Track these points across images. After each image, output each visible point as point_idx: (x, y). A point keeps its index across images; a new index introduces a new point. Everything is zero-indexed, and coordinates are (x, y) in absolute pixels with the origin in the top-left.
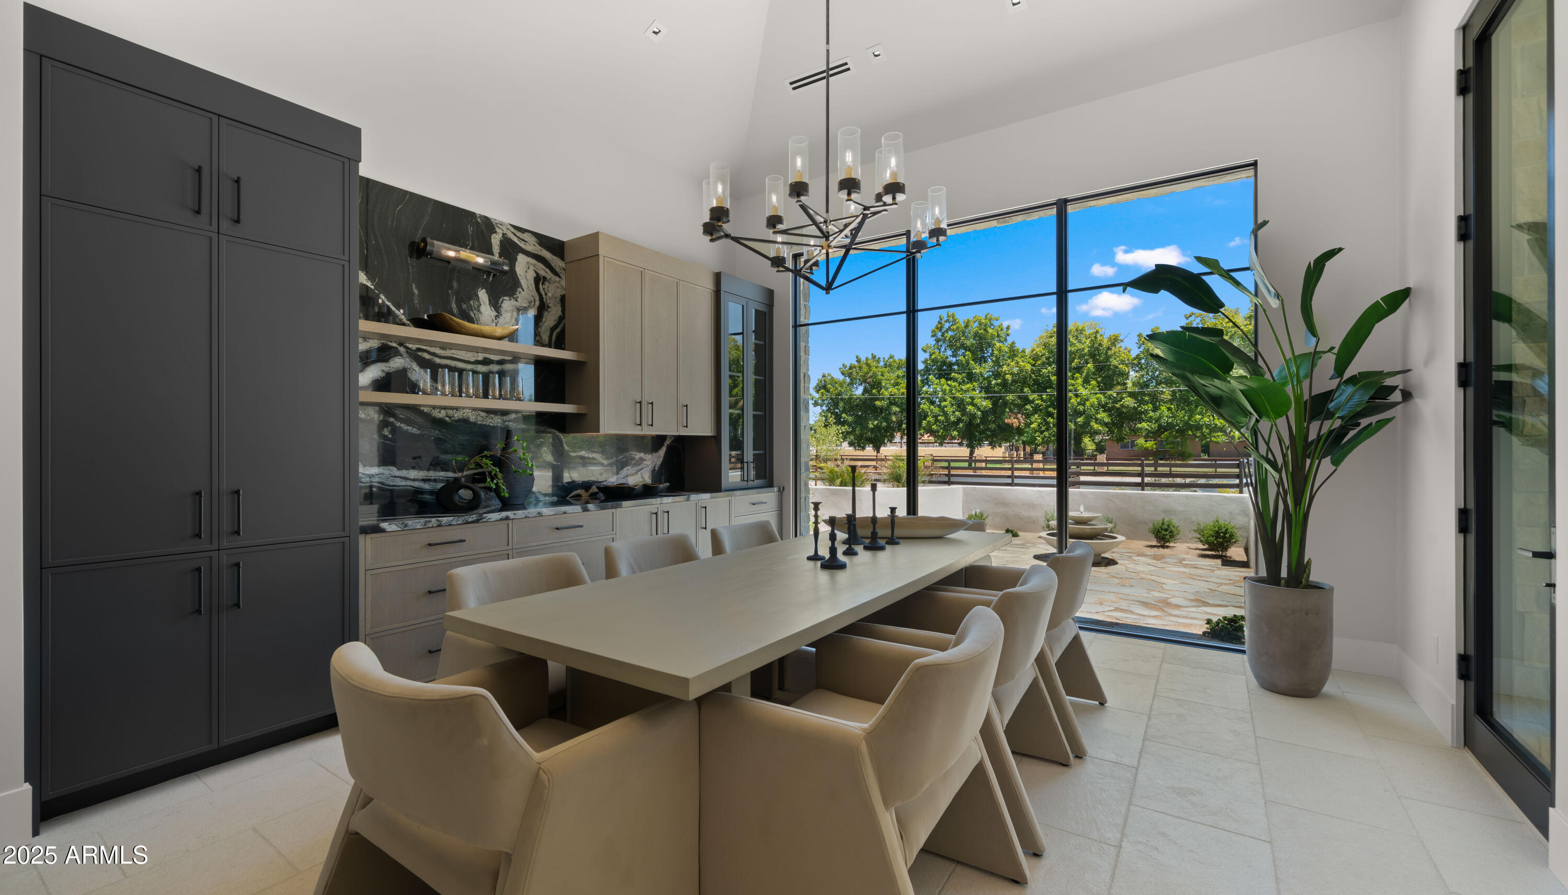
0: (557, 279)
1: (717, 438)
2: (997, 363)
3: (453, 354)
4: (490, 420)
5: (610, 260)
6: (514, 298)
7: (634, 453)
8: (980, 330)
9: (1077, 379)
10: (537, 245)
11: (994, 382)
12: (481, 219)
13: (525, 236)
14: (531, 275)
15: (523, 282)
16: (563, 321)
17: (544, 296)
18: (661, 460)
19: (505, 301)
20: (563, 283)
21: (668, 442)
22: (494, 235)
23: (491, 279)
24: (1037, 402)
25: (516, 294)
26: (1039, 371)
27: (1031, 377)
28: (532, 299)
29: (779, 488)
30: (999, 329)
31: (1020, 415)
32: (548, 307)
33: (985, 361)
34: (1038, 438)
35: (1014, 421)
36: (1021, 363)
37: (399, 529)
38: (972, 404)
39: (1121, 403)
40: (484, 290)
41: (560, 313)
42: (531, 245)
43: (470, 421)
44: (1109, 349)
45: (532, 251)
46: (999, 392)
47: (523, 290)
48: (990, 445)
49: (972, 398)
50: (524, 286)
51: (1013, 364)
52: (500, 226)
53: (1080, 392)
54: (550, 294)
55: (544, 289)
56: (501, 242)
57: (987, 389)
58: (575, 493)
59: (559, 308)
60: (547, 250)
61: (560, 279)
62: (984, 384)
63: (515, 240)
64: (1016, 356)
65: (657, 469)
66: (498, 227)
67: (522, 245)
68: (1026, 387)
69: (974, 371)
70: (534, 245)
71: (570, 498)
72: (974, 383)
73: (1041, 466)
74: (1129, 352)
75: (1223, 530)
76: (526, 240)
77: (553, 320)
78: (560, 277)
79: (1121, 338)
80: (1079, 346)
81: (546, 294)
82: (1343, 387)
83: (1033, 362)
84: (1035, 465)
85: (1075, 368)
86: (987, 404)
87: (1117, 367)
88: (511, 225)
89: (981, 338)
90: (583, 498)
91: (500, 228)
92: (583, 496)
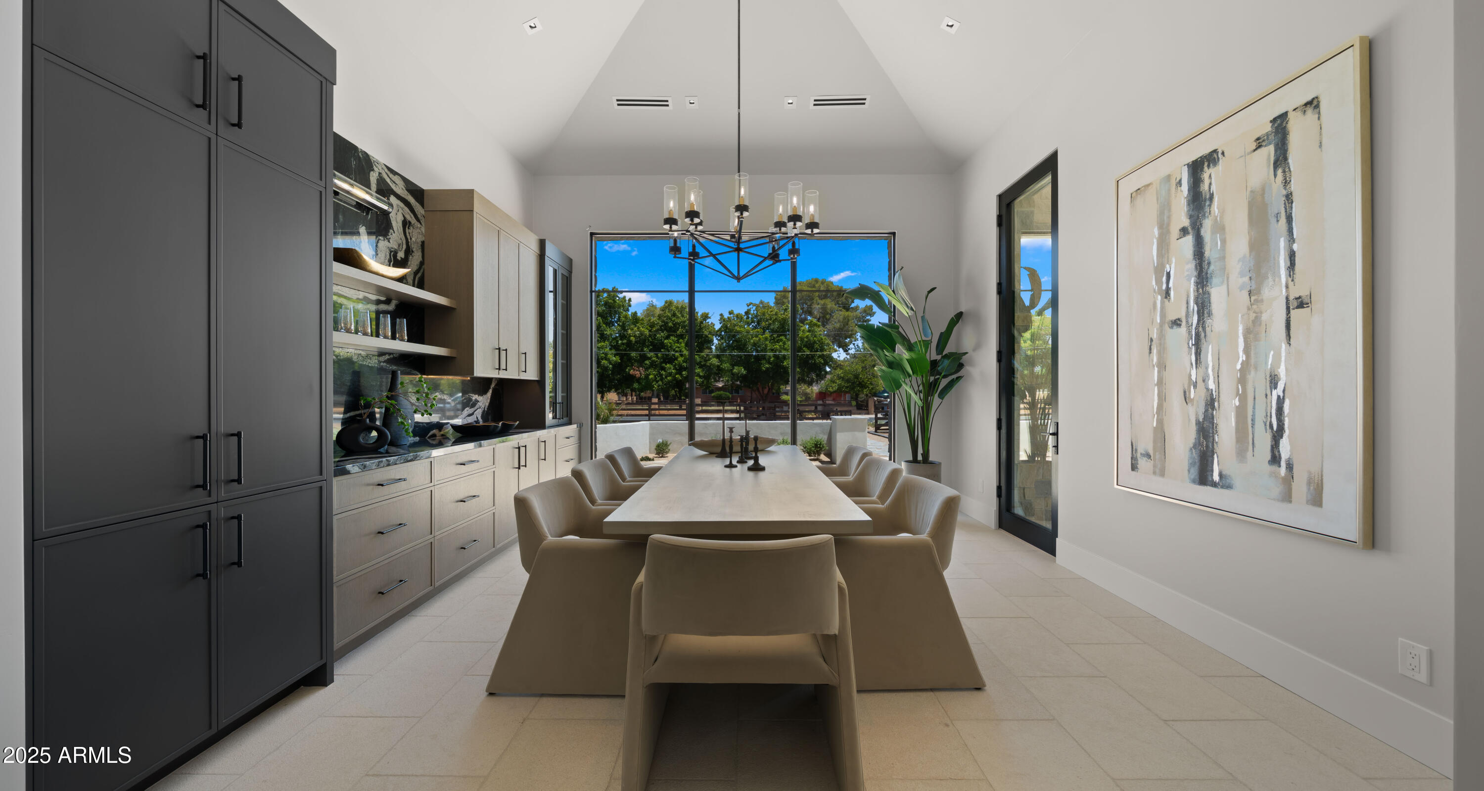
0: (419, 225)
1: (541, 382)
2: (623, 327)
3: (338, 290)
4: (369, 360)
5: (481, 217)
6: (387, 239)
7: (471, 395)
8: (610, 300)
9: (681, 343)
10: (404, 189)
11: (620, 342)
12: (362, 155)
13: (396, 178)
14: (400, 218)
15: (394, 224)
16: (423, 267)
17: (409, 241)
18: (489, 401)
19: (380, 241)
20: (423, 230)
21: (493, 386)
22: (372, 172)
23: (369, 216)
24: (654, 359)
25: (389, 235)
26: (655, 335)
27: (648, 340)
28: (400, 242)
29: (580, 425)
30: (623, 301)
31: (641, 368)
32: (413, 251)
33: (613, 325)
34: (655, 386)
35: (637, 372)
36: (641, 328)
37: (360, 470)
38: (606, 359)
39: (710, 362)
40: (364, 228)
41: (421, 259)
42: (400, 188)
43: (353, 361)
44: (702, 322)
45: (401, 195)
46: (625, 350)
47: (394, 232)
48: (615, 392)
49: (606, 354)
50: (395, 229)
51: (636, 328)
52: (376, 164)
53: (684, 353)
54: (413, 239)
55: (409, 233)
56: (378, 180)
57: (615, 347)
58: (431, 433)
59: (420, 254)
60: (412, 196)
61: (421, 226)
62: (614, 343)
63: (388, 180)
64: (637, 323)
65: (486, 410)
66: (375, 165)
67: (393, 186)
68: (646, 347)
69: (605, 333)
70: (402, 189)
71: (429, 438)
72: (606, 342)
73: (657, 407)
74: (714, 325)
75: (819, 443)
76: (396, 182)
77: (415, 264)
78: (421, 224)
79: (709, 316)
80: (682, 319)
81: (411, 239)
82: (942, 359)
83: (650, 328)
84: (653, 407)
85: (679, 335)
86: (616, 359)
87: (707, 336)
88: (385, 165)
89: (610, 307)
90: (437, 438)
91: (377, 167)
92: (437, 435)
